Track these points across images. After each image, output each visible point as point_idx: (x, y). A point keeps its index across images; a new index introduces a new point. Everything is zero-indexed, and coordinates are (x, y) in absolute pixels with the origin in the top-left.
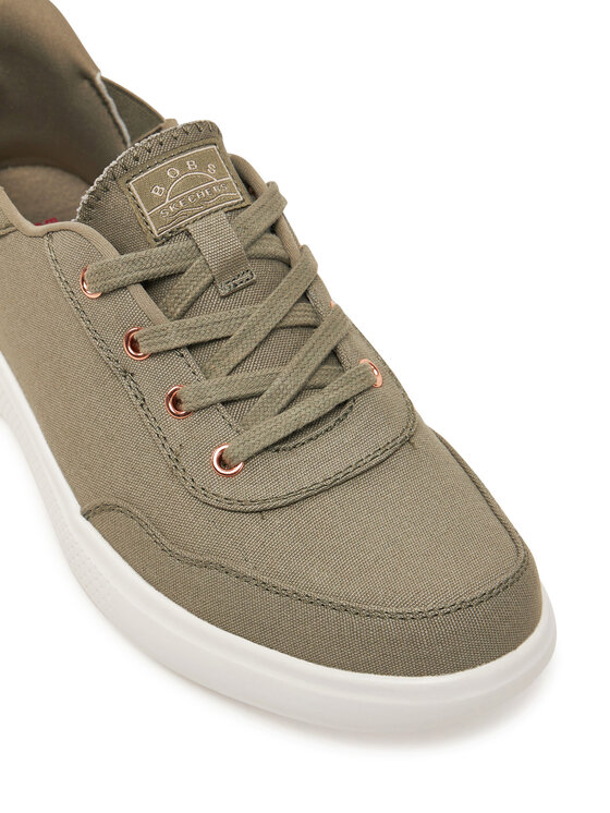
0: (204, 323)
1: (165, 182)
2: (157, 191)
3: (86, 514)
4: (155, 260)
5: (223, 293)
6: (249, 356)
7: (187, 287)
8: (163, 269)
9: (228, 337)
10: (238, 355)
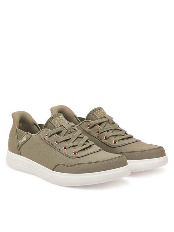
0: (67, 137)
1: (57, 120)
2: (56, 121)
3: (53, 170)
4: (58, 130)
5: (69, 133)
6: (75, 140)
7: (64, 133)
8: (59, 130)
9: (70, 139)
10: (73, 140)
